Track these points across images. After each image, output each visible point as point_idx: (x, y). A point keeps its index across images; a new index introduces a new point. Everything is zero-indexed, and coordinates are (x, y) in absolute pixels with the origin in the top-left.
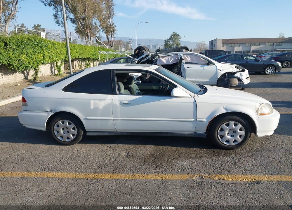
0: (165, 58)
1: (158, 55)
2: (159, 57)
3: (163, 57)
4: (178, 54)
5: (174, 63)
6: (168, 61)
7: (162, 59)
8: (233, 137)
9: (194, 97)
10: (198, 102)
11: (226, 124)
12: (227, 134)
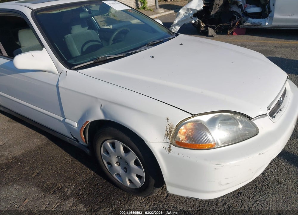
8: (126, 172)
9: (60, 73)
10: (60, 87)
11: (110, 143)
12: (117, 163)
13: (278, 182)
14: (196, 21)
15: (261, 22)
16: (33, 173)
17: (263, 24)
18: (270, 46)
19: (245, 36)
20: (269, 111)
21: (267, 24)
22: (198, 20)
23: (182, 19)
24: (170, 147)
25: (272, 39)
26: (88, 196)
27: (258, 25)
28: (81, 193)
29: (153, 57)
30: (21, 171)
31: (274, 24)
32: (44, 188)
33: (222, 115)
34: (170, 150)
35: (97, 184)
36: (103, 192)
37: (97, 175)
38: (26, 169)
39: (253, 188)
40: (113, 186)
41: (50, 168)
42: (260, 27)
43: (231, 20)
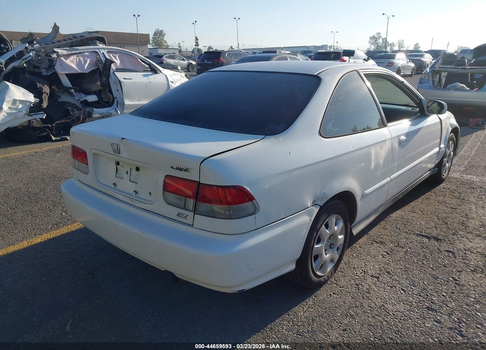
0: (72, 58)
1: (56, 50)
2: (59, 56)
3: (67, 56)
4: (97, 51)
5: (92, 70)
7: (66, 60)
15: (111, 112)
17: (113, 114)
21: (119, 112)
23: (3, 120)
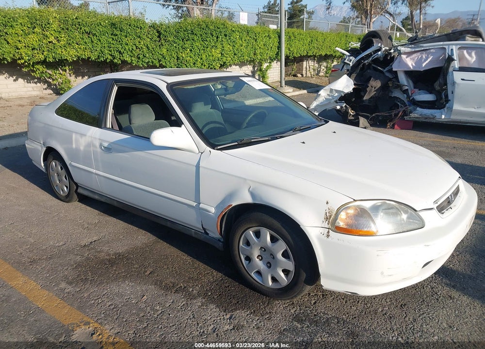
1: (399, 48)
2: (400, 54)
4: (446, 47)
5: (433, 68)
6: (419, 62)
7: (407, 57)
8: (269, 267)
9: (202, 153)
10: (202, 167)
11: (254, 232)
12: (258, 257)
13: (450, 297)
14: (342, 107)
15: (435, 115)
16: (146, 271)
17: (437, 117)
18: (447, 147)
19: (413, 132)
20: (437, 205)
21: (443, 117)
22: (345, 106)
23: (321, 103)
24: (328, 232)
25: (451, 138)
26: (219, 297)
27: (430, 118)
28: (210, 294)
29: (303, 143)
30: (130, 268)
31: (454, 117)
32: (164, 286)
33: (386, 203)
34: (328, 236)
35: (228, 286)
36: (237, 295)
37: (226, 278)
38: (136, 266)
39: (420, 302)
40: (248, 289)
41: (165, 267)
42: (434, 121)
43: (391, 109)
